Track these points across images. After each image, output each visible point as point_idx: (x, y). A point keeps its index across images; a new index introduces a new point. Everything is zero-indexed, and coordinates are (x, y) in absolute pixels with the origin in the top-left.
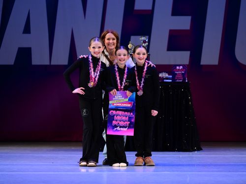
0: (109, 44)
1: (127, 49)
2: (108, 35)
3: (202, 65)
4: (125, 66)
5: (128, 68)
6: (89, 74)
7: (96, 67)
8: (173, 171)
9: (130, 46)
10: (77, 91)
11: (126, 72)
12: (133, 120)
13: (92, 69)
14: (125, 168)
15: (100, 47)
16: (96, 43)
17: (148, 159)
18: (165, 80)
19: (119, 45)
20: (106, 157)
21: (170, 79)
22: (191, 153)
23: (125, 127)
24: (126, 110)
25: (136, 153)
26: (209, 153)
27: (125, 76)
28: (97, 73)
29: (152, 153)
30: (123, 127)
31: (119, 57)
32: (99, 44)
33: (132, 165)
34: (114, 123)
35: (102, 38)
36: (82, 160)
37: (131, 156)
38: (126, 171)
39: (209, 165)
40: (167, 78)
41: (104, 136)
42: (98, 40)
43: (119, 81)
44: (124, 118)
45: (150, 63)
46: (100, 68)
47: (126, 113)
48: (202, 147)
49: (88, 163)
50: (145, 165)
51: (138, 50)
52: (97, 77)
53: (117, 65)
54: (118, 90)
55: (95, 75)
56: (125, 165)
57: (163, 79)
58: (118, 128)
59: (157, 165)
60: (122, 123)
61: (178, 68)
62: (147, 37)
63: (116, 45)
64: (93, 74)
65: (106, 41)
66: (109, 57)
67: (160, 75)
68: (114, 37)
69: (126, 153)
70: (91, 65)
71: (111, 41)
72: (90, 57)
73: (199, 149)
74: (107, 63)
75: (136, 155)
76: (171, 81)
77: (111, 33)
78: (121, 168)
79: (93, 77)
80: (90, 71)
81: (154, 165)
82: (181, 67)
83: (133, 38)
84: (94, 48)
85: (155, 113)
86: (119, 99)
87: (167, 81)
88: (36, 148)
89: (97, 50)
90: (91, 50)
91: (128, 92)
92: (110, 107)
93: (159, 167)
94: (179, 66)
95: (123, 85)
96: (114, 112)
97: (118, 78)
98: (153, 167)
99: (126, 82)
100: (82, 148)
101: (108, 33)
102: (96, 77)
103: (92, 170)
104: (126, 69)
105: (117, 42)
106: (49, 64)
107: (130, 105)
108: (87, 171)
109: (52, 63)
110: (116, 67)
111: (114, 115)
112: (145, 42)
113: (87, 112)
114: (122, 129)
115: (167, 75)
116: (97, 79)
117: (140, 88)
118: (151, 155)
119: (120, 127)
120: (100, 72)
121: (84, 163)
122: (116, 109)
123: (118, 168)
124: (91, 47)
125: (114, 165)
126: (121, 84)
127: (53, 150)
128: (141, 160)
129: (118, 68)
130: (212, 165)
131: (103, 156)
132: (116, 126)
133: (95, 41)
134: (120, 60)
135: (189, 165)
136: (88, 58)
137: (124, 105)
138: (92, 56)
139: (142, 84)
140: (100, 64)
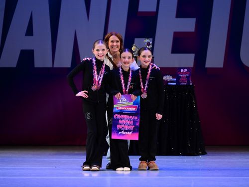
0: (112, 47)
1: (132, 52)
2: (111, 37)
3: (207, 68)
4: (130, 69)
5: (132, 71)
6: (92, 76)
7: (100, 70)
8: (177, 176)
9: (133, 48)
10: (81, 94)
11: (130, 75)
12: (138, 124)
13: (96, 72)
14: (129, 172)
15: (104, 50)
16: (100, 45)
17: (152, 163)
18: (169, 84)
19: (123, 47)
20: (110, 162)
21: (174, 82)
22: (195, 157)
23: (130, 131)
24: (130, 114)
25: (140, 157)
26: (214, 157)
27: (130, 79)
28: (101, 76)
29: (156, 157)
30: (127, 131)
31: (123, 60)
32: (103, 46)
33: (136, 169)
34: (119, 127)
35: (106, 41)
36: (85, 164)
37: (135, 160)
38: (130, 175)
39: (214, 170)
40: (171, 81)
41: (108, 140)
42: (102, 43)
43: (123, 84)
44: (129, 122)
45: (155, 65)
46: (103, 71)
47: (131, 117)
48: (206, 151)
49: (91, 168)
50: (149, 169)
51: (143, 53)
52: (101, 80)
53: (122, 68)
54: (122, 93)
55: (98, 78)
56: (129, 169)
57: (167, 82)
58: (123, 132)
59: (161, 169)
60: (126, 127)
61: (182, 70)
62: (151, 39)
63: (119, 48)
64: (96, 77)
65: (110, 44)
66: (113, 60)
67: (165, 78)
68: (117, 39)
69: (130, 157)
70: (95, 68)
71: (115, 44)
72: (94, 60)
73: (204, 153)
74: (111, 66)
75: (140, 159)
76: (175, 84)
77: (115, 35)
78: (125, 173)
79: (97, 80)
80: (94, 74)
81: (158, 170)
82: (186, 70)
83: (136, 40)
84: (98, 50)
85: (159, 117)
86: (123, 103)
87: (171, 84)
88: (38, 152)
89: (101, 52)
90: (95, 52)
91: (132, 96)
92: (114, 111)
93: (163, 171)
94: (184, 68)
95: (128, 88)
96: (119, 116)
97: (123, 81)
98: (158, 172)
99: (131, 85)
100: (85, 152)
101: (112, 35)
102: (99, 80)
103: (95, 174)
104: (131, 72)
105: (121, 44)
106: (51, 66)
107: (135, 109)
108: (91, 176)
109: (55, 66)
110: (121, 70)
111: (119, 119)
112: (148, 44)
113: (90, 115)
114: (126, 133)
115: (171, 78)
116: (100, 82)
117: (144, 91)
118: (155, 159)
119: (125, 131)
120: (104, 76)
121: (88, 168)
122: (121, 113)
123: (121, 173)
124: (95, 49)
125: (117, 169)
126: (126, 87)
127: (56, 154)
128: (145, 164)
129: (123, 71)
130: (217, 169)
131: (106, 160)
132: (120, 130)
133: (99, 43)
134: (124, 63)
135: (193, 169)
136: (91, 61)
137: (129, 109)
138: (96, 59)
139: (146, 87)
140: (104, 67)
